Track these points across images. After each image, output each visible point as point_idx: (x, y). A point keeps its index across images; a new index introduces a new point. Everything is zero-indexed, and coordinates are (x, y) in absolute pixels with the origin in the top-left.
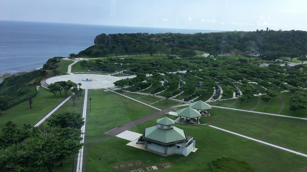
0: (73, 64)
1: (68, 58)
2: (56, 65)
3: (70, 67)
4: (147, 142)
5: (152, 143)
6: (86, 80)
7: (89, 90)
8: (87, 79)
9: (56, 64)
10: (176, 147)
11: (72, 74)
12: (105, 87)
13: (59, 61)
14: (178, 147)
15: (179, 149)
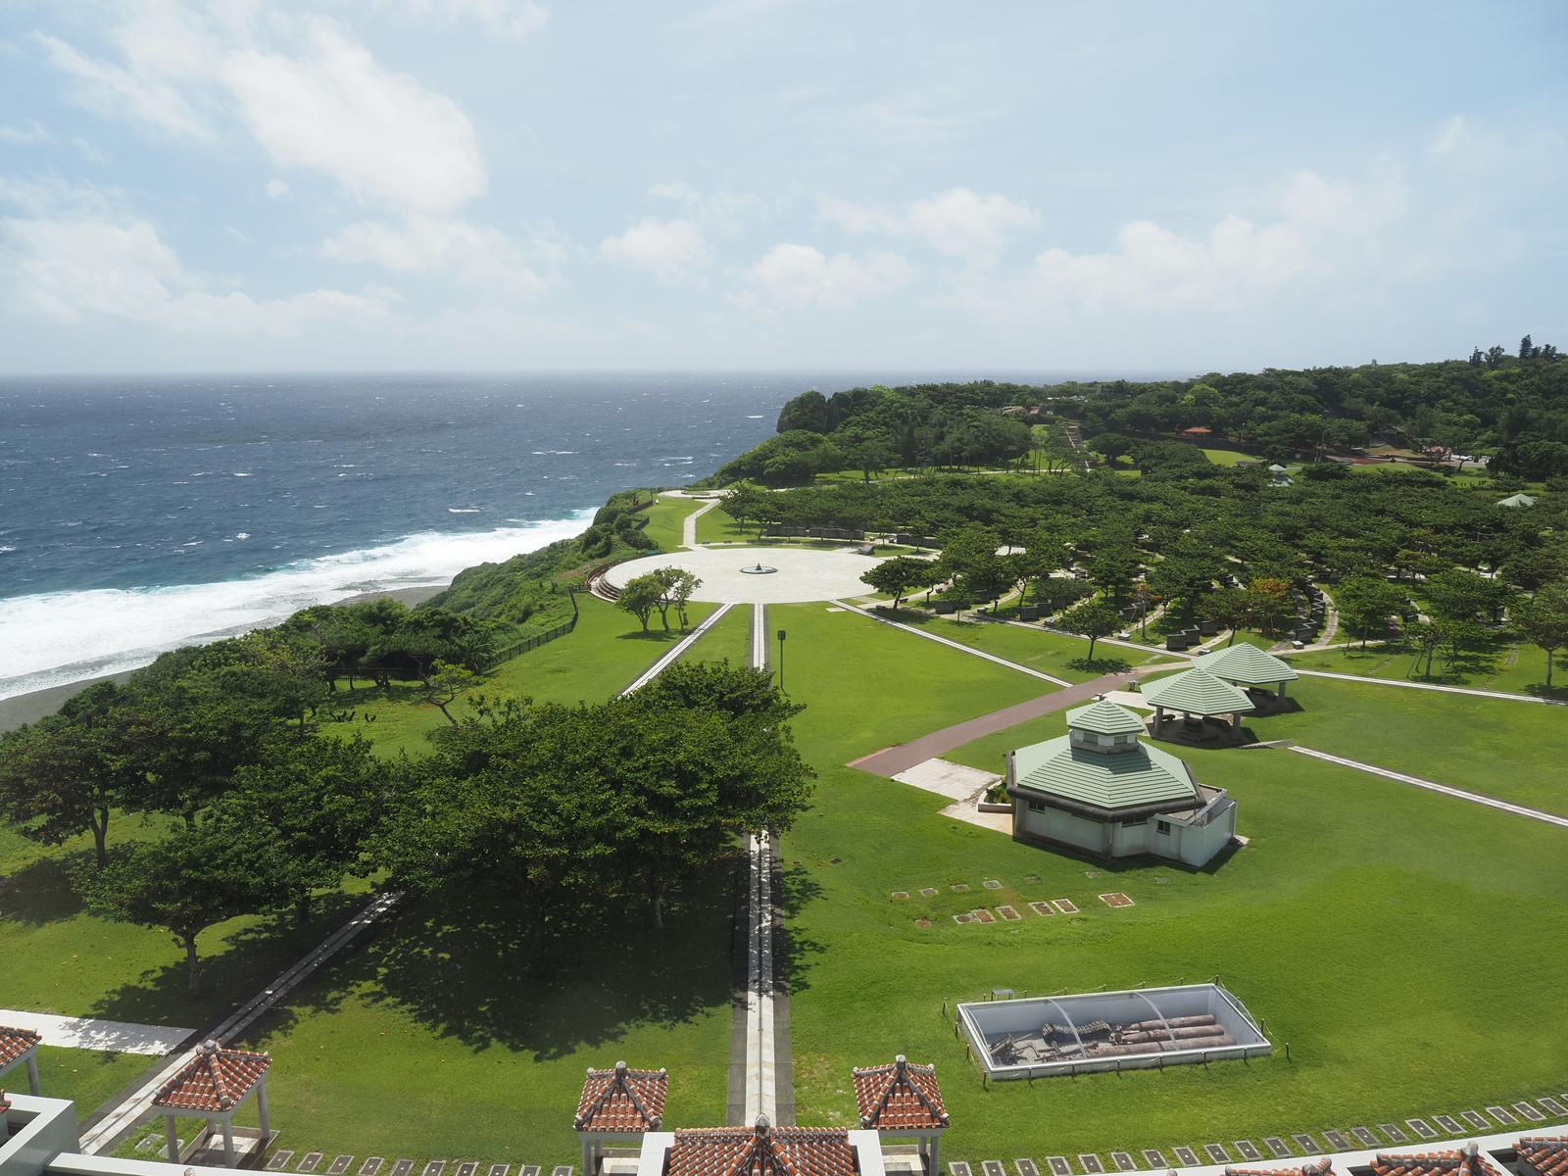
0: (700, 512)
1: (681, 489)
2: (641, 515)
3: (689, 524)
4: (1028, 803)
5: (1046, 808)
6: (754, 570)
7: (767, 608)
8: (759, 568)
9: (639, 513)
10: (1155, 827)
11: (699, 547)
12: (832, 596)
13: (650, 504)
14: (1164, 827)
15: (1169, 835)
